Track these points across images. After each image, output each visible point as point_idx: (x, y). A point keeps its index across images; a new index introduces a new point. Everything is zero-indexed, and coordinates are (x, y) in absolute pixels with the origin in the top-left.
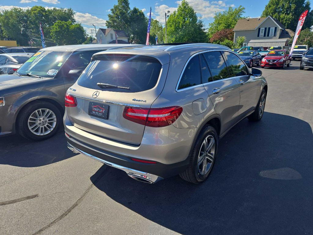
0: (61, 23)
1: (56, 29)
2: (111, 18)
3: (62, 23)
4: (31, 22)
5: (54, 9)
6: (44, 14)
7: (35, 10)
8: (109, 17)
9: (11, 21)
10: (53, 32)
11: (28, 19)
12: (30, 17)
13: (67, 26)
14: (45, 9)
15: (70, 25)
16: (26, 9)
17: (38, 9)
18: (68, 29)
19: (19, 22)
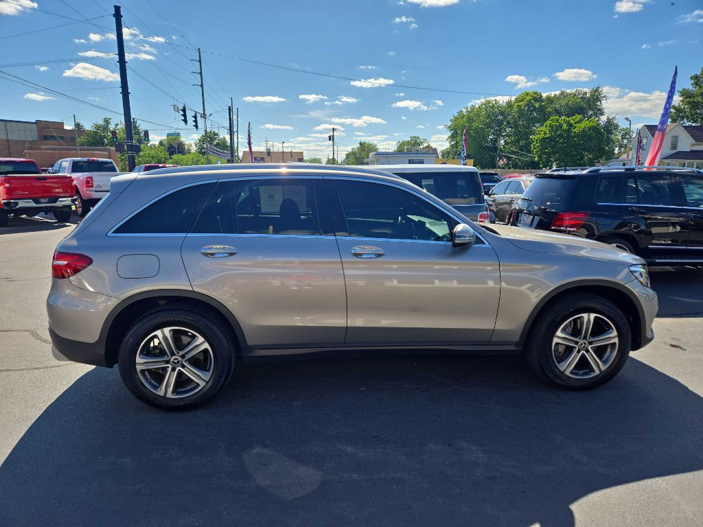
0: (557, 120)
1: (545, 133)
2: (686, 98)
3: (560, 121)
4: (508, 123)
5: (562, 93)
6: (537, 105)
7: (522, 101)
8: (683, 95)
9: (475, 124)
10: (537, 140)
11: (505, 118)
12: (509, 115)
13: (571, 125)
14: (541, 96)
15: (575, 123)
16: (506, 99)
17: (529, 98)
18: (569, 131)
19: (489, 126)
